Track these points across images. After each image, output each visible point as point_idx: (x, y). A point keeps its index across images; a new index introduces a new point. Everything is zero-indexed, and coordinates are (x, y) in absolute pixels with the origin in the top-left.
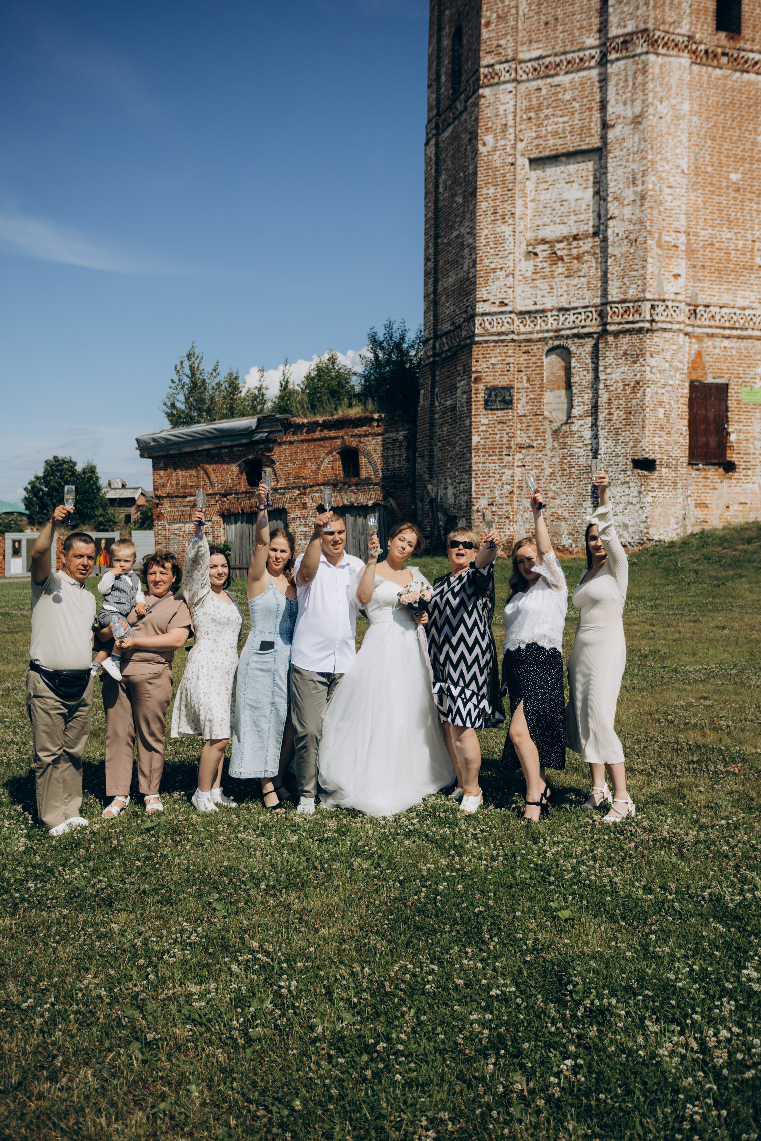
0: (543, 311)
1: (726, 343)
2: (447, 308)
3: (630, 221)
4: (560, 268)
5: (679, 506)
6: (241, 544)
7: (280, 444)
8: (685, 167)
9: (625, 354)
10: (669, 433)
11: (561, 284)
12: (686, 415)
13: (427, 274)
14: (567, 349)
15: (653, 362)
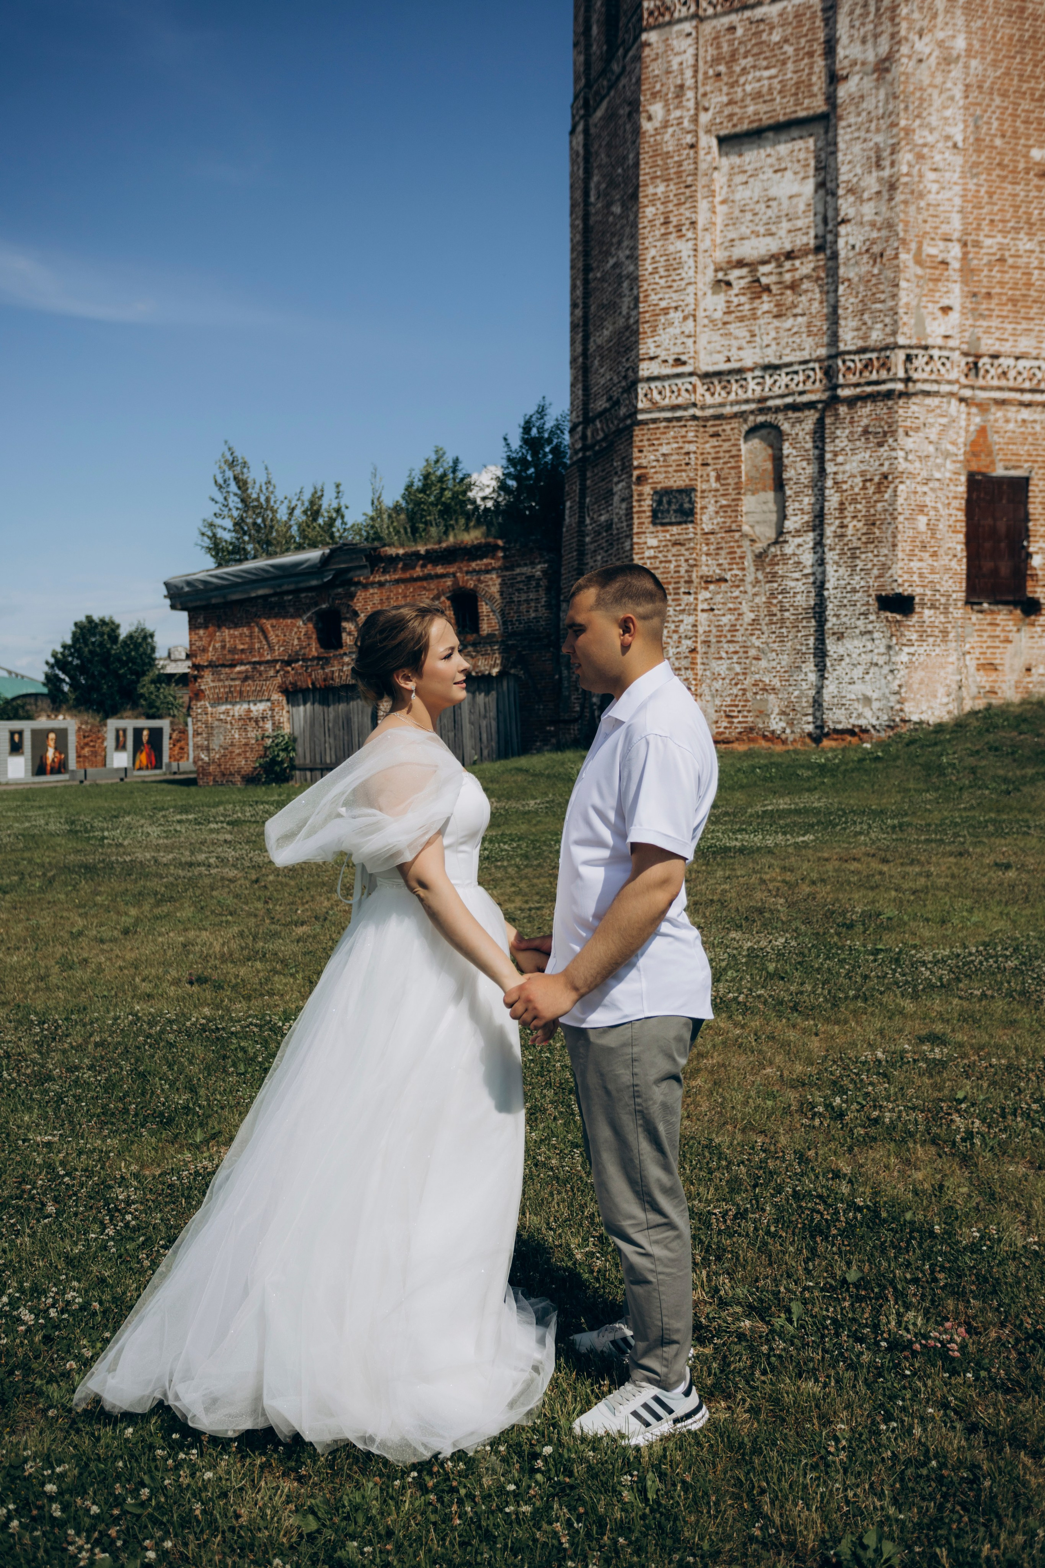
0: (740, 371)
1: (1025, 414)
2: (602, 376)
3: (873, 224)
4: (766, 304)
5: (950, 668)
6: (312, 735)
7: (365, 587)
8: (959, 138)
9: (866, 432)
10: (934, 554)
11: (768, 329)
12: (962, 527)
13: (574, 327)
14: (777, 428)
15: (909, 443)
